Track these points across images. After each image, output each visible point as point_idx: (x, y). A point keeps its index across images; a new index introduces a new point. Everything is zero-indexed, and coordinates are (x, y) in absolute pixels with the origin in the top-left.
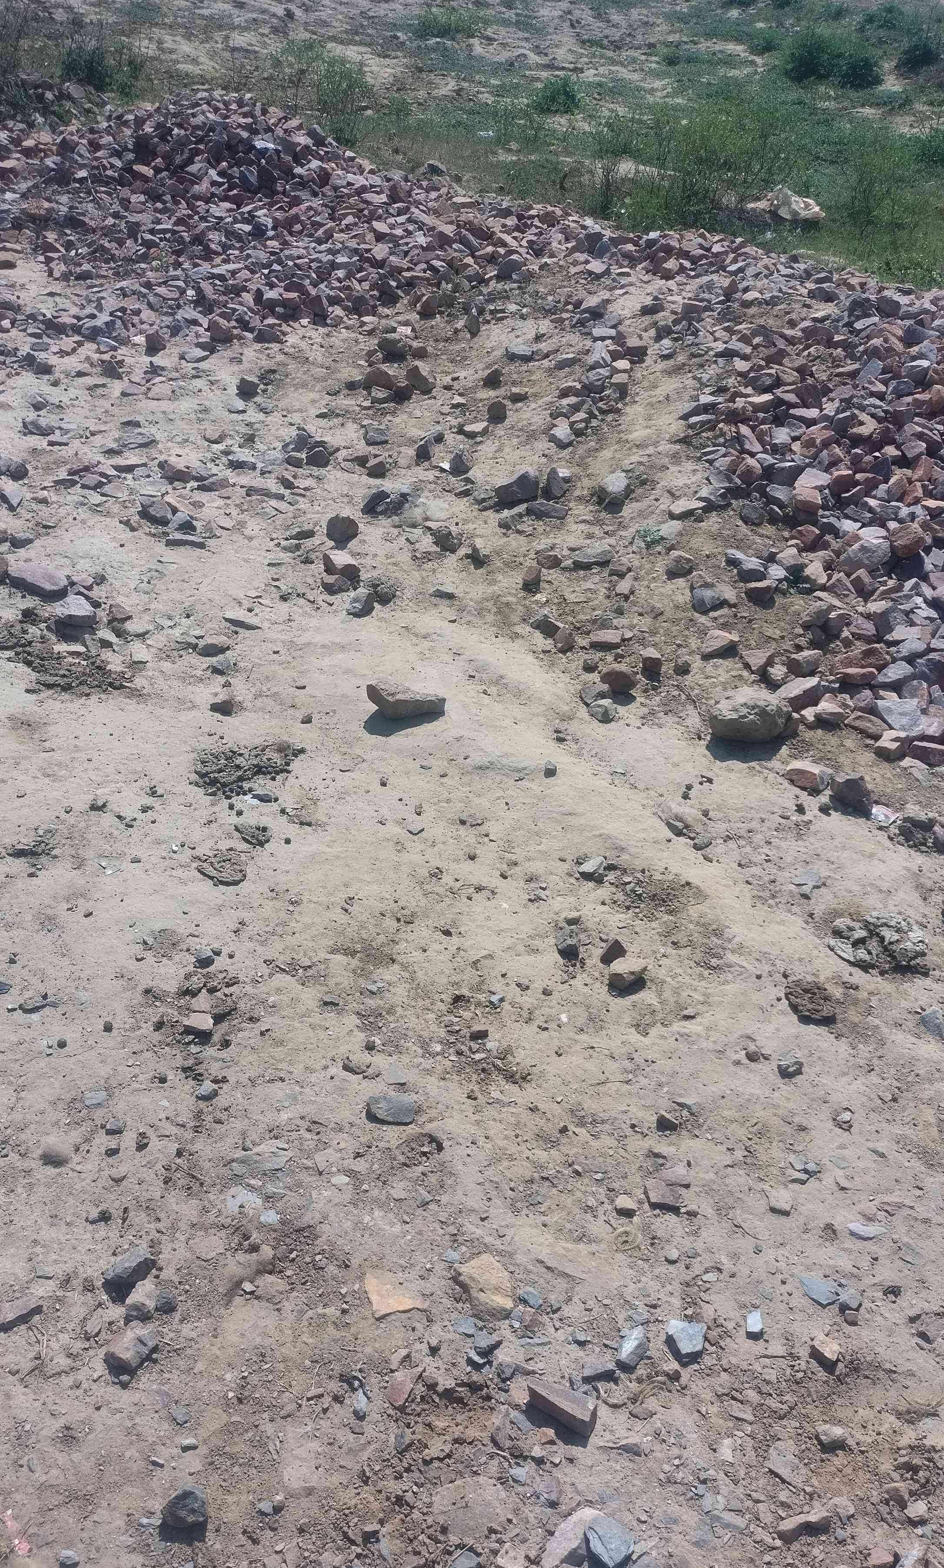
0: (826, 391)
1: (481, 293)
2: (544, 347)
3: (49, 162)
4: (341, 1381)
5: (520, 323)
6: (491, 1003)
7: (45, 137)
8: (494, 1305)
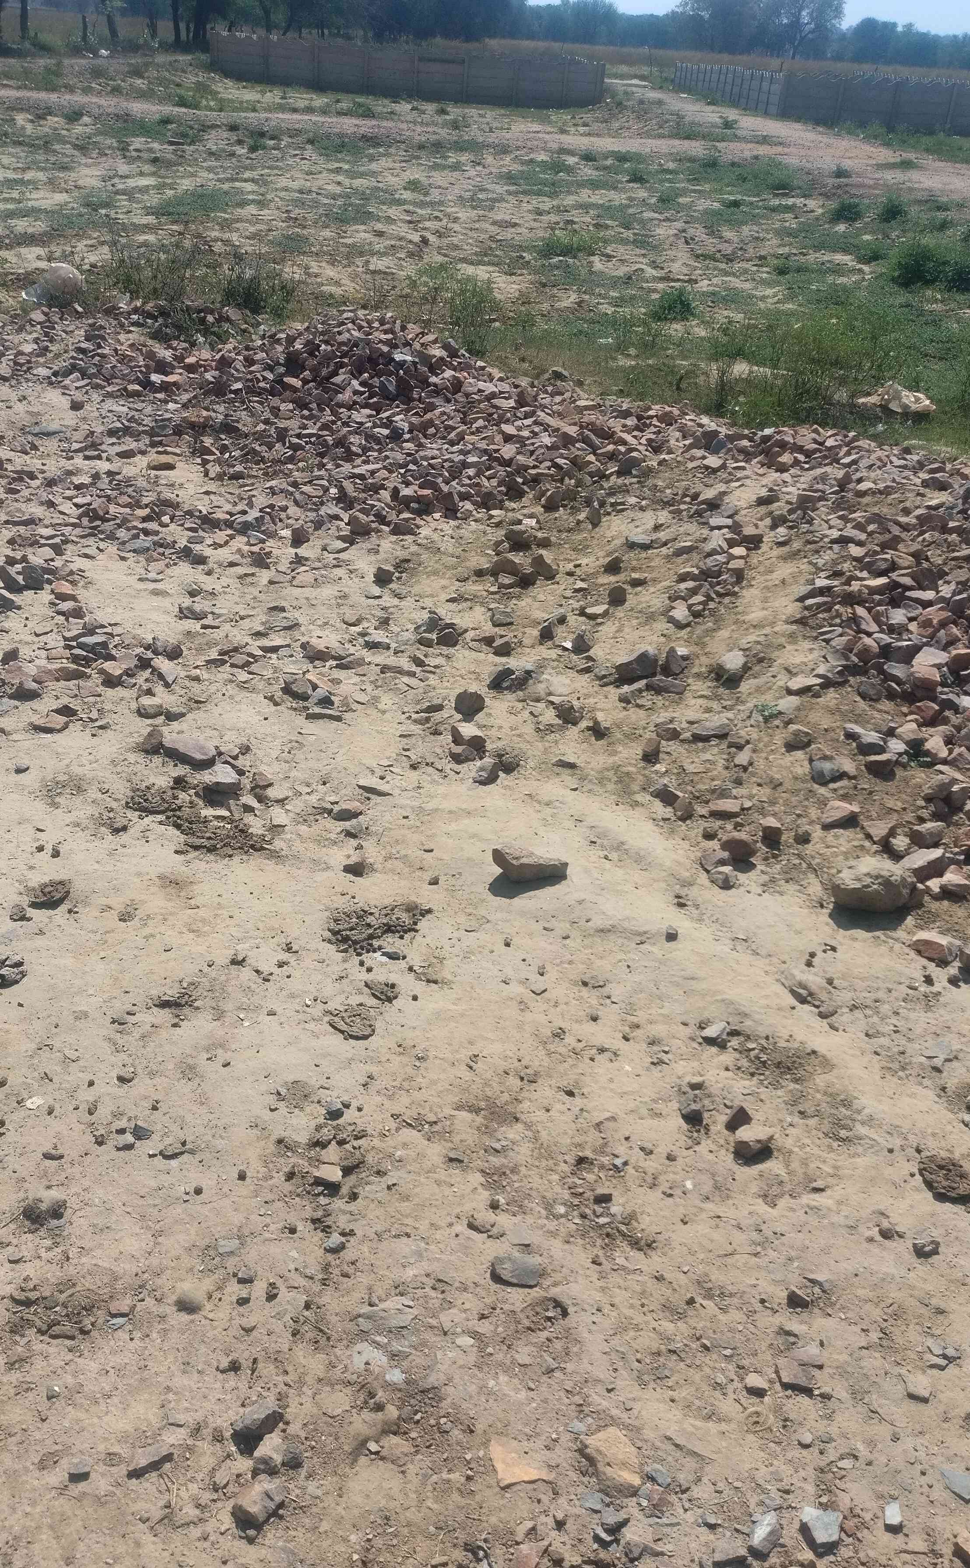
0: (942, 574)
1: (602, 488)
2: (663, 535)
3: (208, 376)
4: (466, 1550)
5: (640, 514)
6: (615, 1166)
7: (206, 354)
8: (622, 1481)
